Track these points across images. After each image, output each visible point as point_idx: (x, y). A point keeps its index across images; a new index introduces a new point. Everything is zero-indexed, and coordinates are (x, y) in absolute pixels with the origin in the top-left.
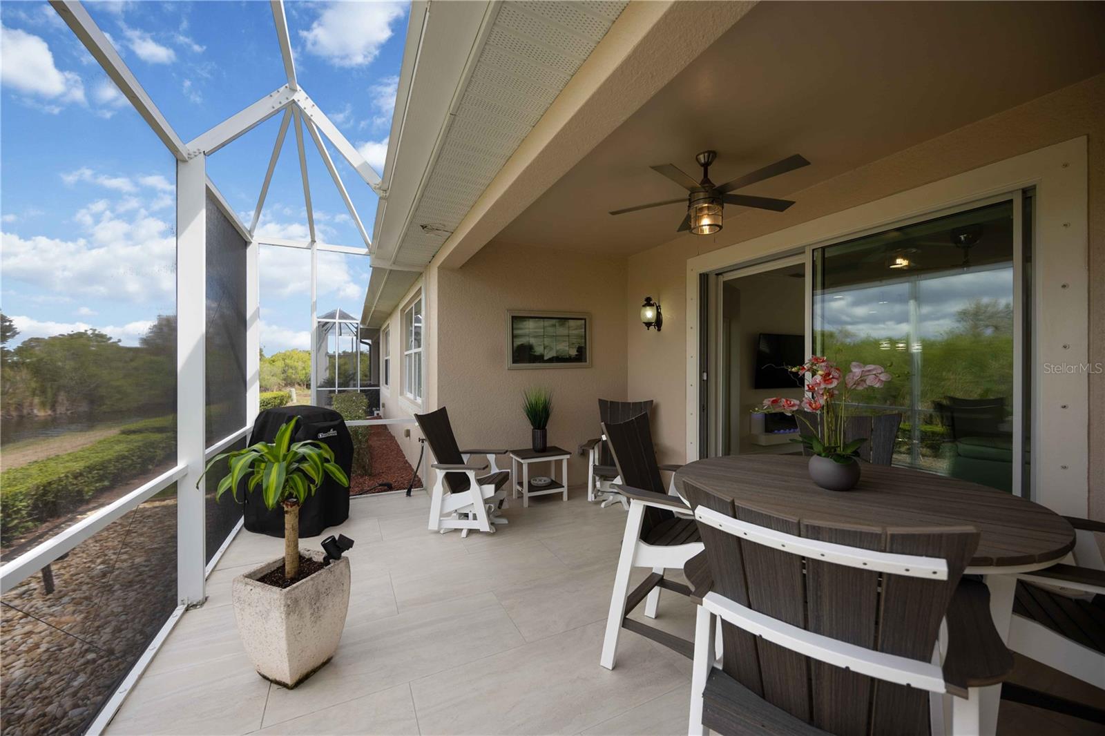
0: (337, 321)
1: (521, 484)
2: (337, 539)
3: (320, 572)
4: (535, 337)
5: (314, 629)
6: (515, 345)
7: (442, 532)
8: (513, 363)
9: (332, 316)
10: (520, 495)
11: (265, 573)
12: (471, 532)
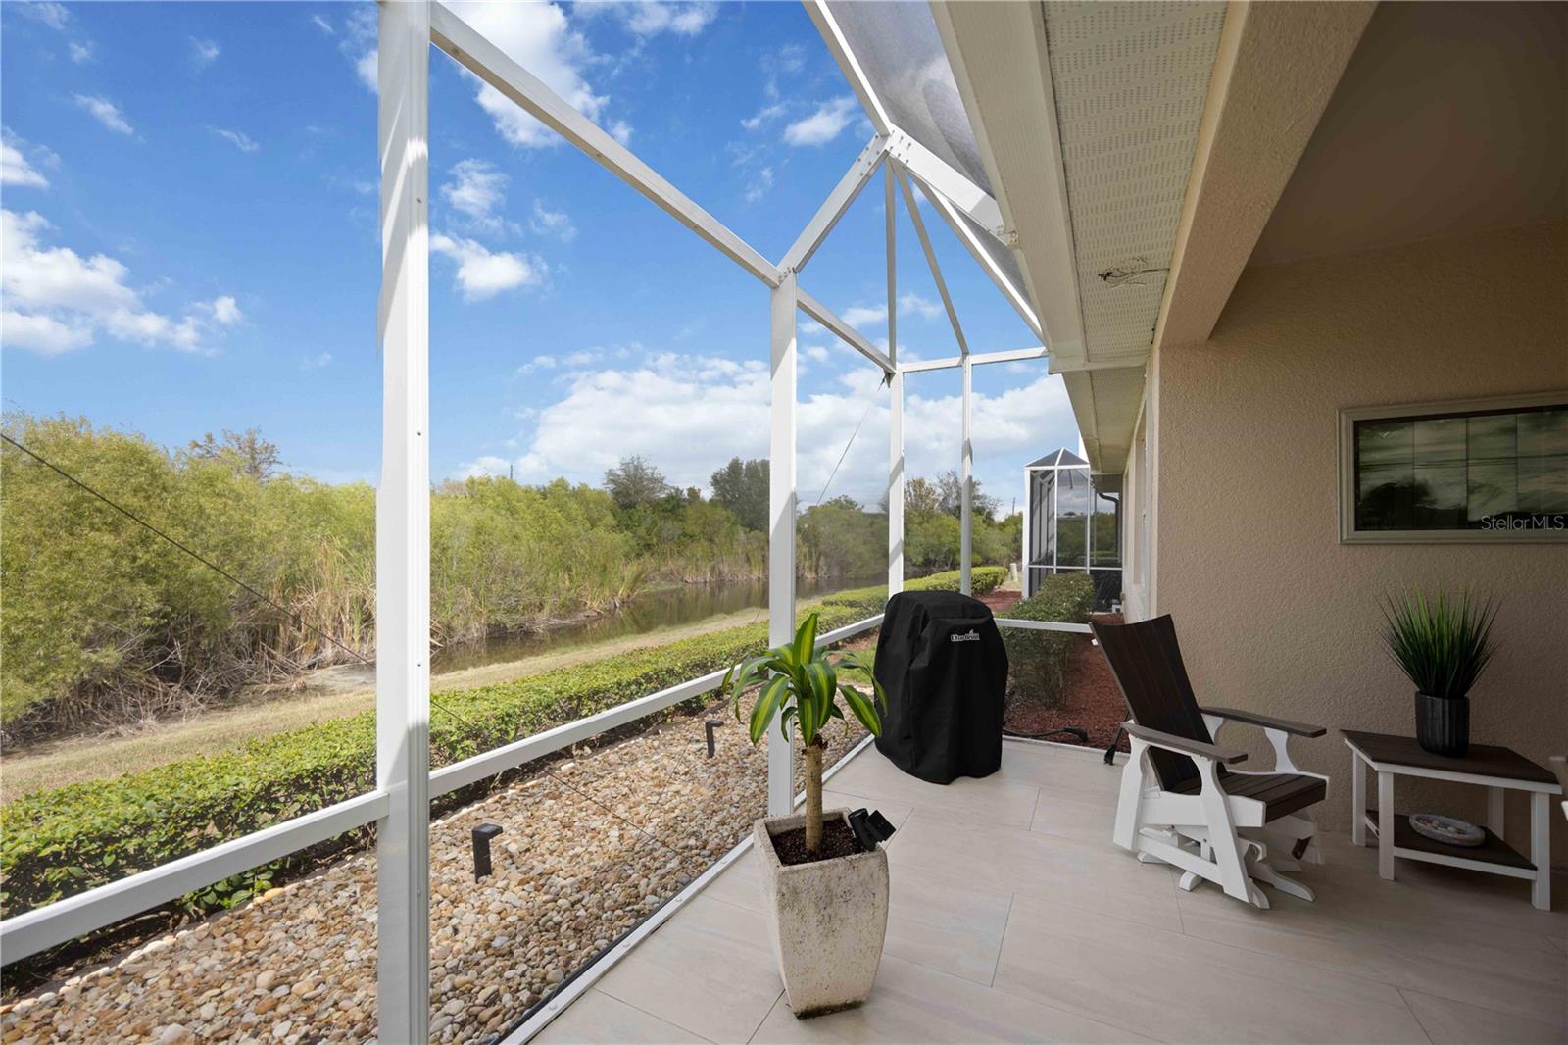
0: (1056, 467)
1: (1373, 814)
2: (870, 814)
3: (837, 860)
4: (1429, 464)
5: (825, 946)
6: (1365, 487)
7: (1141, 857)
8: (1357, 529)
9: (1050, 459)
10: (1372, 844)
11: (789, 828)
12: (1202, 884)
